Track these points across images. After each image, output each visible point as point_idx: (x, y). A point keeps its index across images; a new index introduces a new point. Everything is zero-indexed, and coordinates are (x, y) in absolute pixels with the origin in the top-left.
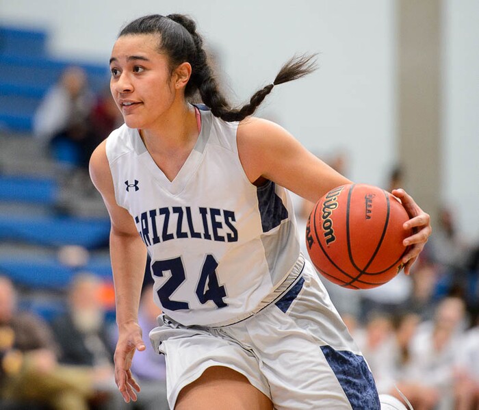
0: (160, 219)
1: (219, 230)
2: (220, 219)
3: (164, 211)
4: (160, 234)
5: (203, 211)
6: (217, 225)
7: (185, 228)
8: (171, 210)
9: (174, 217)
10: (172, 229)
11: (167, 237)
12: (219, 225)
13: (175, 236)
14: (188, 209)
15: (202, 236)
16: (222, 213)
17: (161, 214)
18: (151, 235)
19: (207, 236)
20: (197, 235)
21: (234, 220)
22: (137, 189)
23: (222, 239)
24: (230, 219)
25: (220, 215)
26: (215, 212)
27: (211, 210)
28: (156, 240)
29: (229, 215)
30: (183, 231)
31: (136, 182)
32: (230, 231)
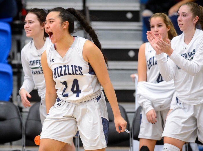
0: (59, 69)
1: (77, 72)
2: (77, 69)
3: (61, 67)
4: (59, 74)
5: (72, 66)
6: (76, 71)
7: (67, 72)
8: (63, 66)
9: (63, 68)
10: (63, 73)
11: (62, 75)
12: (77, 71)
13: (64, 75)
14: (68, 66)
15: (72, 74)
16: (78, 67)
17: (60, 68)
18: (57, 75)
19: (73, 74)
20: (70, 74)
21: (81, 69)
22: (53, 62)
23: (78, 75)
24: (80, 69)
25: (77, 67)
26: (76, 66)
27: (75, 66)
28: (59, 76)
29: (80, 68)
30: (66, 73)
31: (53, 60)
32: (80, 73)
